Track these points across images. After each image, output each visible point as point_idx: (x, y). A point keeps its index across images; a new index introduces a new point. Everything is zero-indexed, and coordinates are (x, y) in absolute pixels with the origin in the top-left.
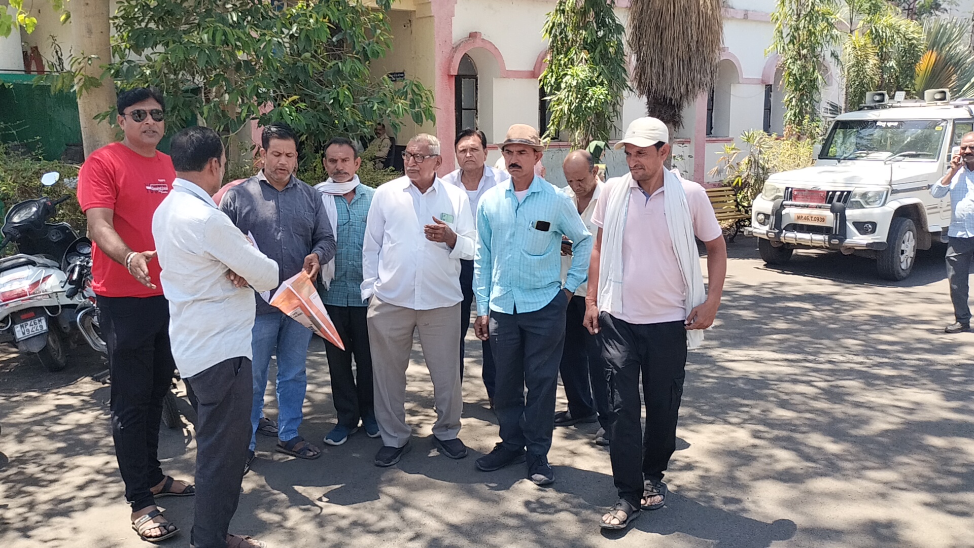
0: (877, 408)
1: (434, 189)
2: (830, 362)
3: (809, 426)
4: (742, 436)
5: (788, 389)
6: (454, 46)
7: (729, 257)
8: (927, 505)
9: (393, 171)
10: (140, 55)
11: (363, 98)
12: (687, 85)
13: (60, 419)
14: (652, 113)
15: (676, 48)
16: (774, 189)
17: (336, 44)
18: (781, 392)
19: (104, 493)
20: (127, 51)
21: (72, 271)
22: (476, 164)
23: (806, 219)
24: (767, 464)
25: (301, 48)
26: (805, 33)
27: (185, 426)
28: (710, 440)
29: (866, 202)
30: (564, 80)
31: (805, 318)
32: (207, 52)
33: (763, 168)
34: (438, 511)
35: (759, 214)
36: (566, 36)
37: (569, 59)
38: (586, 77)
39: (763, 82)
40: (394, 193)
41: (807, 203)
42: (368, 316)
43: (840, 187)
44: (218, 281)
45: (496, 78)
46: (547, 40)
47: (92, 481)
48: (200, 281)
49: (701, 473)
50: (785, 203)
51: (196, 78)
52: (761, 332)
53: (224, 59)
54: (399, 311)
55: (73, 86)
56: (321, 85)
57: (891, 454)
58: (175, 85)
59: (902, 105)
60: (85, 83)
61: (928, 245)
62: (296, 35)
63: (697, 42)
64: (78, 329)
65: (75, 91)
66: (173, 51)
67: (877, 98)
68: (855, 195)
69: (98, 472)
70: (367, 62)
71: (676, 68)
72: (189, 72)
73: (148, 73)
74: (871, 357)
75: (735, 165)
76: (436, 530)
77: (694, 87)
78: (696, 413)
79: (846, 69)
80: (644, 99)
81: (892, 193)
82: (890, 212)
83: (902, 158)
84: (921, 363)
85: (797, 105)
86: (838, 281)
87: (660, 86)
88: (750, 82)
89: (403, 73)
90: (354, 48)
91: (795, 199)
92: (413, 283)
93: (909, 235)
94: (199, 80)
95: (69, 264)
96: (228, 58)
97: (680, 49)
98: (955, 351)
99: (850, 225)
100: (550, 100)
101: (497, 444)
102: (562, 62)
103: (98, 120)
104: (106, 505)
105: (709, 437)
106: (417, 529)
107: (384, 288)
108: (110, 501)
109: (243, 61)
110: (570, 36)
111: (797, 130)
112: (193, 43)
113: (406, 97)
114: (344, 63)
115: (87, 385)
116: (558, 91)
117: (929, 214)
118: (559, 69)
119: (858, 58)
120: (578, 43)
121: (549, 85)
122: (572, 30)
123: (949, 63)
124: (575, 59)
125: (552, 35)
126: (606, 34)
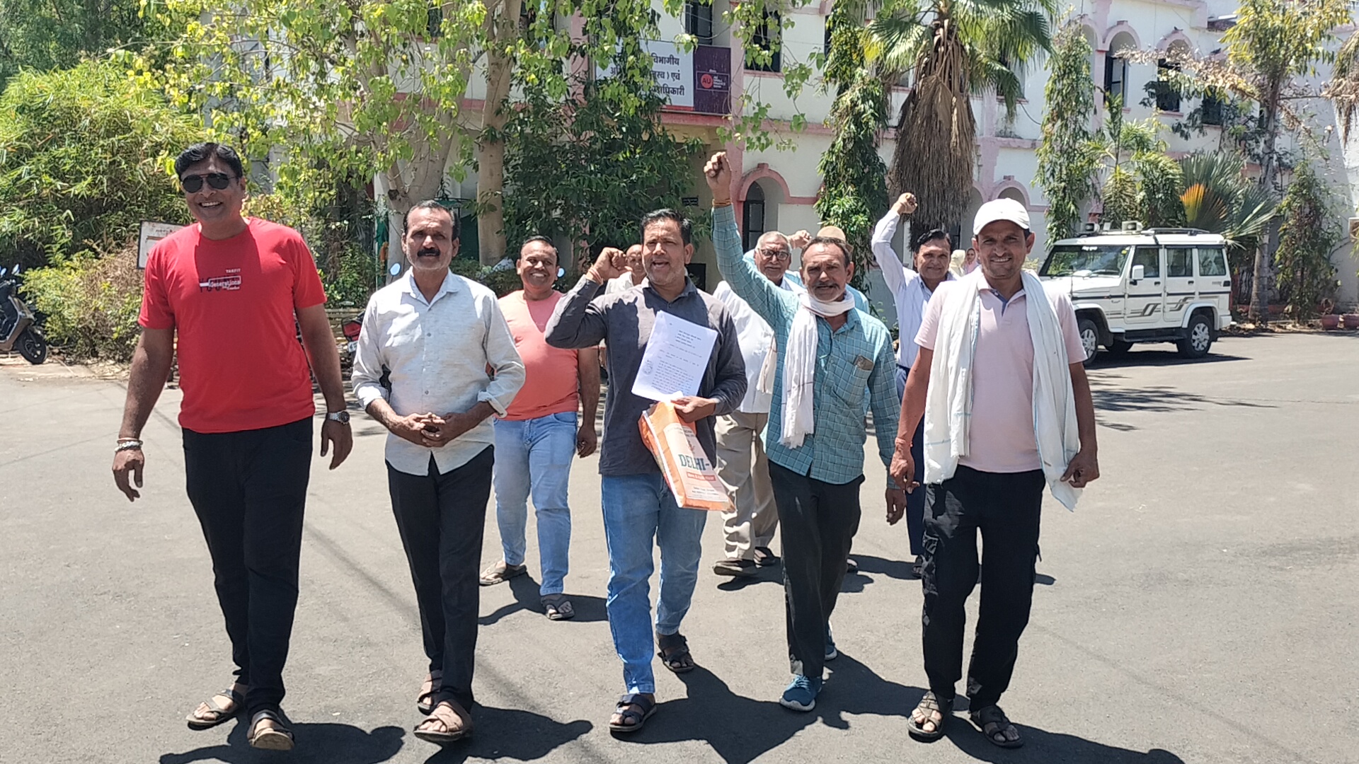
6: (744, 176)
30: (832, 209)
36: (837, 172)
37: (838, 191)
38: (851, 207)
45: (781, 203)
46: (822, 175)
59: (1106, 233)
110: (840, 172)
116: (829, 217)
117: (1111, 318)
118: (830, 199)
119: (1115, 191)
120: (847, 178)
121: (822, 212)
122: (843, 167)
123: (1217, 196)
124: (843, 191)
125: (826, 171)
126: (870, 171)
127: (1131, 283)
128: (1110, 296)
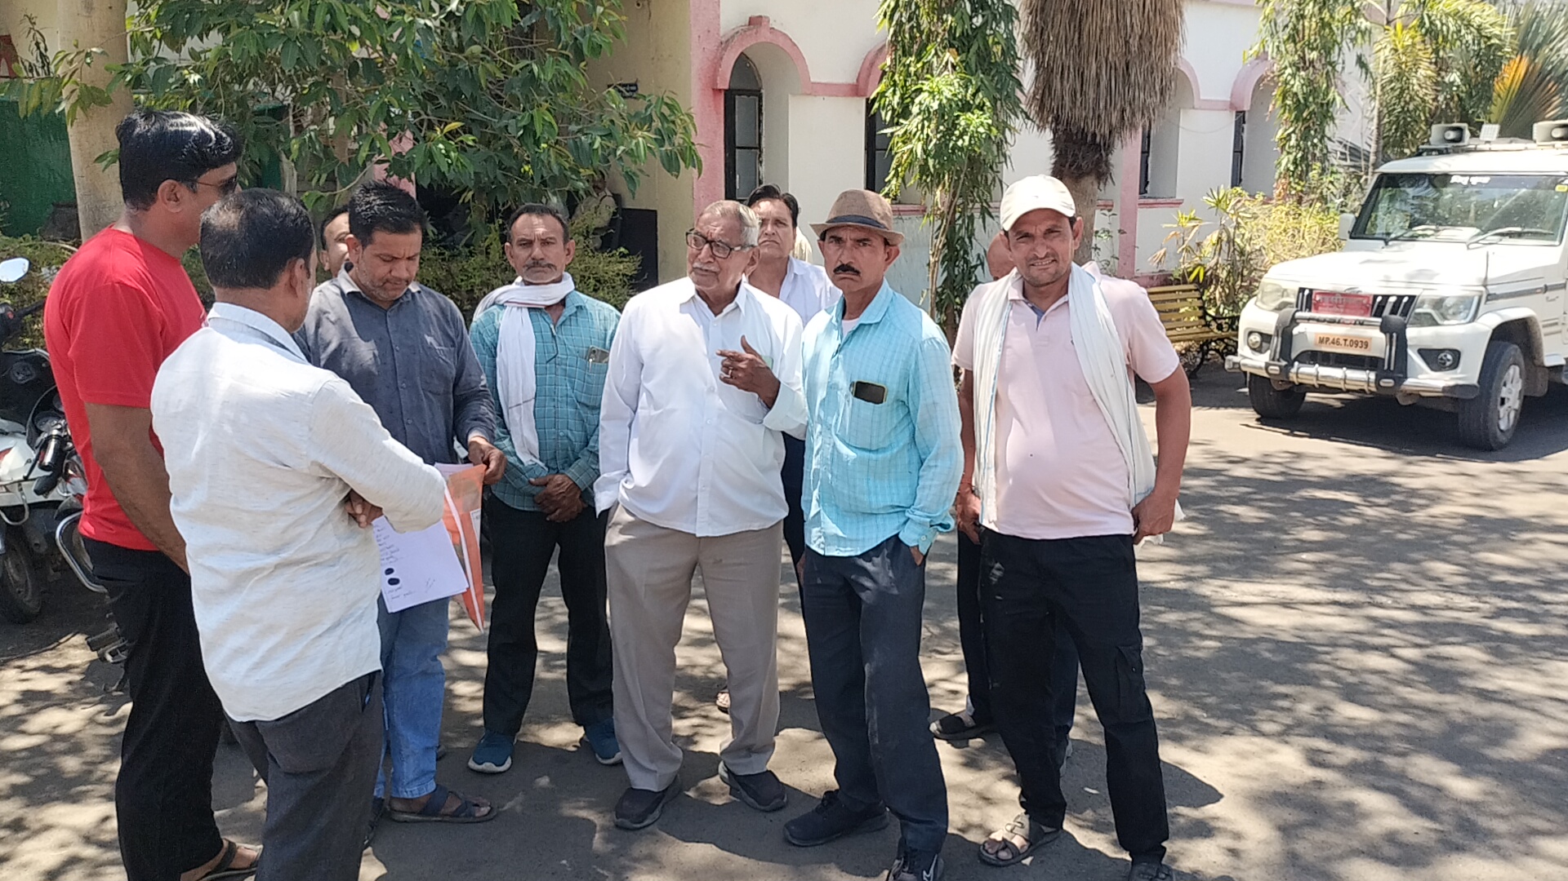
0: (1524, 704)
1: (737, 307)
2: (1413, 607)
3: (1408, 740)
4: (1290, 762)
5: (1352, 661)
6: (724, 40)
7: (1194, 405)
9: (624, 256)
10: (179, 51)
11: (573, 127)
12: (1123, 111)
13: (24, 721)
15: (1102, 46)
16: (1278, 291)
17: (526, 30)
18: (1341, 668)
20: (156, 43)
21: (44, 446)
22: (780, 249)
23: (1336, 342)
25: (466, 38)
26: (1314, 23)
28: (1233, 771)
29: (1442, 314)
30: (917, 101)
31: (1350, 520)
32: (298, 43)
33: (1242, 253)
35: (1251, 333)
37: (924, 64)
38: (955, 95)
39: (1232, 106)
40: (661, 316)
41: (1338, 317)
42: (607, 543)
43: (1398, 289)
44: (329, 519)
45: (794, 94)
47: (75, 860)
48: (294, 522)
49: (1228, 842)
50: (1298, 314)
51: (279, 89)
52: (1274, 548)
53: (329, 56)
54: (663, 536)
55: (60, 103)
56: (501, 103)
58: (241, 102)
59: (1494, 147)
60: (80, 98)
61: (1541, 389)
62: (457, 14)
63: (1141, 38)
64: (58, 548)
65: (64, 110)
66: (237, 41)
67: (1452, 135)
68: (1423, 303)
69: (86, 839)
70: (583, 64)
71: (1104, 82)
72: (265, 79)
73: (191, 81)
74: (1485, 598)
75: (1194, 246)
77: (1133, 112)
78: (1196, 712)
79: (1379, 86)
80: (1048, 135)
81: (1487, 300)
82: (1486, 333)
83: (1498, 238)
85: (1298, 145)
86: (1393, 451)
87: (1076, 111)
88: (1212, 106)
89: (636, 85)
90: (559, 39)
91: (1316, 309)
92: (693, 487)
93: (1514, 371)
94: (284, 95)
95: (40, 433)
96: (336, 54)
97: (1112, 50)
99: (1413, 355)
100: (892, 134)
101: (827, 791)
102: (912, 69)
103: (105, 163)
105: (1230, 765)
107: (637, 492)
109: (362, 59)
110: (925, 25)
111: (1299, 188)
112: (274, 26)
113: (650, 126)
114: (541, 65)
115: (76, 652)
116: (906, 119)
117: (1546, 335)
118: (905, 81)
119: (1401, 68)
120: (940, 36)
121: (890, 107)
122: (928, 14)
123: (1548, 78)
124: (935, 64)
125: (894, 23)
126: (987, 21)
128: (1546, 287)
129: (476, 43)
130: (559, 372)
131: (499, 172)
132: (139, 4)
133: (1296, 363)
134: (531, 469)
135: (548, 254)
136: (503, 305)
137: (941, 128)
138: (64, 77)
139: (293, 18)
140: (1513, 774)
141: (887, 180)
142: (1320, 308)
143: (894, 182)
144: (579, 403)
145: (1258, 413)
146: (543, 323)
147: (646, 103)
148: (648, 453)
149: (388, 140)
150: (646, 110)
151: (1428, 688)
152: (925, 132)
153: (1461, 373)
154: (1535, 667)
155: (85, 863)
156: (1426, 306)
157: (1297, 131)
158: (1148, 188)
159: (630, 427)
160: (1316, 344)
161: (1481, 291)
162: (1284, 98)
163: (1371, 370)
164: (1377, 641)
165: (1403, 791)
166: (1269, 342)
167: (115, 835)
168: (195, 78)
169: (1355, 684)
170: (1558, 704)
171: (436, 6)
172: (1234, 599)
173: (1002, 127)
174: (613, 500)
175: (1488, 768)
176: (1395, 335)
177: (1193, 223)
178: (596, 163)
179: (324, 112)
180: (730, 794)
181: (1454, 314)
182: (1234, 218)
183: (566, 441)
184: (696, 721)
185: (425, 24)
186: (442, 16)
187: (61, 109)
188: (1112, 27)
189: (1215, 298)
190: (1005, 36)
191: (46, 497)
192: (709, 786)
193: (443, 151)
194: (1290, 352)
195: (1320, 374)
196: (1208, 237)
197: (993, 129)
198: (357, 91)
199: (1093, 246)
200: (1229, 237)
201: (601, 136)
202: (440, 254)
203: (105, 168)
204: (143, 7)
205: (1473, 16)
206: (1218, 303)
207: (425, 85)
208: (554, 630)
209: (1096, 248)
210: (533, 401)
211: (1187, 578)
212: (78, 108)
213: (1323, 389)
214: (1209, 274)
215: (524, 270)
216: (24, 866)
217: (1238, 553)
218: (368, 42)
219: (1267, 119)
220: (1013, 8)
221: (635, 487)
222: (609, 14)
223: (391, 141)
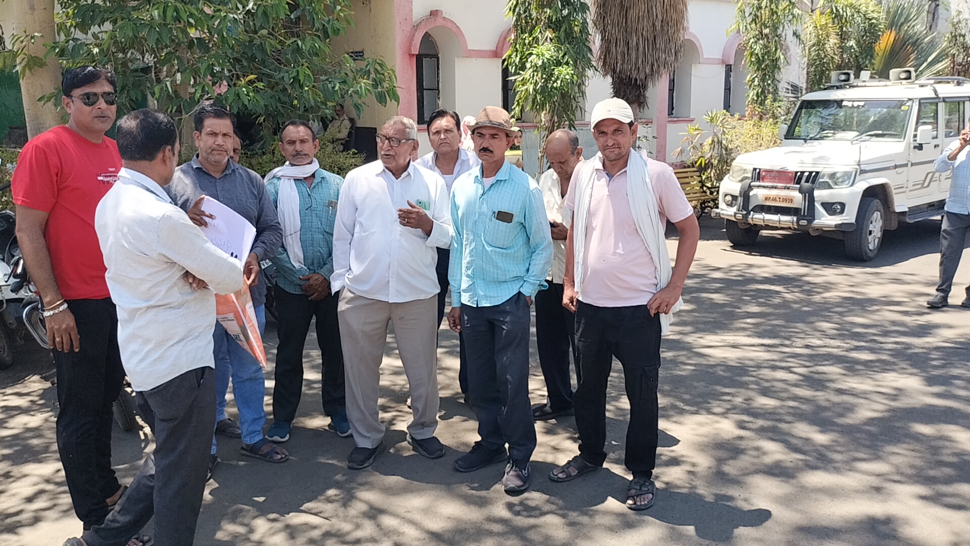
0: (861, 395)
1: (409, 174)
2: (807, 347)
3: (794, 415)
4: (727, 428)
5: (768, 375)
6: (415, 24)
8: (923, 498)
9: (355, 154)
10: (86, 34)
11: (323, 78)
12: (653, 65)
13: (6, 422)
14: (617, 94)
15: (640, 27)
16: (741, 170)
17: (294, 20)
18: (761, 379)
19: (55, 505)
20: (72, 29)
21: (16, 264)
22: (450, 146)
23: (774, 200)
24: (755, 457)
25: (258, 25)
26: (767, 12)
27: (142, 428)
28: (694, 432)
29: (835, 182)
30: (529, 60)
31: (777, 301)
32: (157, 29)
33: (726, 149)
34: (417, 517)
35: (726, 195)
36: (530, 15)
37: (534, 38)
38: (552, 57)
39: (723, 62)
40: (366, 178)
41: (775, 184)
42: (339, 309)
43: (808, 168)
44: (175, 284)
45: (458, 57)
46: (511, 19)
47: (42, 492)
48: (154, 285)
49: (688, 468)
50: (753, 184)
51: (146, 57)
52: (733, 317)
53: (177, 37)
54: (372, 304)
55: (15, 66)
56: (280, 64)
57: (879, 444)
58: (124, 64)
59: (867, 84)
60: (28, 62)
61: (894, 226)
62: (253, 11)
63: (662, 21)
64: (25, 325)
65: (17, 71)
66: (121, 28)
67: (843, 77)
68: (824, 176)
69: (48, 481)
70: (328, 40)
71: (641, 49)
72: (138, 50)
73: (95, 52)
74: (848, 341)
75: (698, 146)
76: (416, 539)
77: (659, 66)
78: (678, 403)
79: (807, 48)
80: (609, 79)
81: (860, 173)
82: (859, 193)
83: (868, 137)
84: (898, 346)
85: (759, 84)
87: (625, 66)
88: (710, 62)
89: (362, 52)
90: (314, 25)
91: (763, 180)
92: (386, 275)
93: (877, 215)
94: (149, 59)
95: (13, 256)
96: (180, 35)
97: (645, 29)
98: (930, 333)
99: (818, 206)
100: (515, 80)
101: (476, 442)
102: (527, 41)
103: (43, 102)
104: (57, 519)
105: (693, 429)
106: (395, 538)
107: (356, 280)
108: (61, 514)
109: (196, 38)
110: (534, 15)
111: (760, 110)
112: (143, 20)
113: (369, 77)
114: (303, 40)
115: (35, 384)
116: (523, 71)
117: (896, 194)
118: (523, 48)
119: (819, 38)
120: (543, 22)
121: (514, 64)
122: (536, 8)
123: (907, 43)
124: (540, 38)
125: (516, 13)
126: (570, 13)
127: (915, 147)
128: (896, 165)
129: (264, 28)
130: (314, 215)
131: (279, 104)
132: (61, 6)
133: (752, 212)
134: (299, 270)
135: (305, 148)
136: (279, 178)
137: (544, 76)
138: (18, 51)
139: (155, 14)
140: (849, 431)
141: (513, 108)
142: (765, 180)
143: (517, 109)
144: (325, 232)
145: (732, 243)
146: (303, 189)
147: (366, 63)
148: (360, 258)
149: (213, 86)
150: (366, 67)
151: (810, 389)
152: (535, 78)
153: (846, 216)
154: (870, 376)
155: (48, 493)
156: (825, 177)
157: (758, 76)
158: (674, 112)
159: (350, 244)
160: (763, 201)
161: (857, 168)
162: (751, 56)
163: (794, 216)
164: (784, 364)
165: (787, 441)
166: (736, 201)
167: (64, 479)
168: (96, 50)
169: (768, 387)
170: (880, 395)
171: (240, 6)
172: (706, 344)
173: (582, 75)
174: (342, 285)
175: (836, 428)
176: (807, 194)
177: (697, 132)
178: (337, 99)
179: (174, 70)
180: (413, 450)
181: (842, 182)
182: (722, 128)
183: (319, 254)
184: (395, 413)
185: (234, 17)
186: (244, 13)
187: (16, 69)
188: (645, 15)
189: (711, 177)
190: (581, 21)
191: (17, 294)
192: (401, 446)
193: (246, 93)
194: (748, 206)
195: (766, 218)
196: (707, 140)
197: (575, 77)
198: (194, 57)
199: (637, 146)
200: (718, 140)
201: (339, 83)
202: (245, 154)
203: (44, 104)
204: (64, 8)
205: (861, 6)
206: (713, 179)
207: (234, 53)
208: (313, 367)
209: (639, 147)
210: (299, 232)
211: (680, 333)
212: (27, 69)
213: (767, 227)
214: (707, 162)
215: (291, 158)
216: (13, 495)
217: (711, 320)
218: (199, 28)
219: (741, 69)
220: (586, 4)
221: (354, 276)
222: (344, 11)
223: (214, 87)
